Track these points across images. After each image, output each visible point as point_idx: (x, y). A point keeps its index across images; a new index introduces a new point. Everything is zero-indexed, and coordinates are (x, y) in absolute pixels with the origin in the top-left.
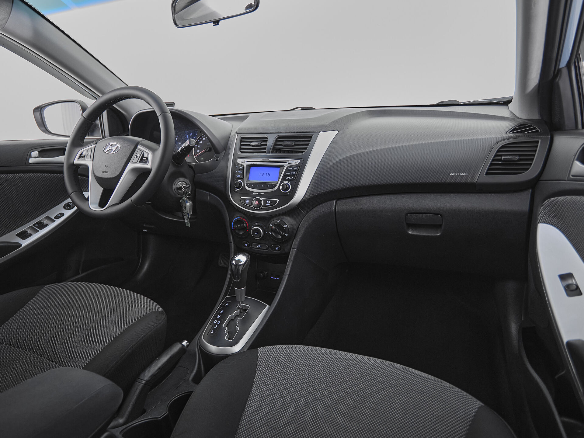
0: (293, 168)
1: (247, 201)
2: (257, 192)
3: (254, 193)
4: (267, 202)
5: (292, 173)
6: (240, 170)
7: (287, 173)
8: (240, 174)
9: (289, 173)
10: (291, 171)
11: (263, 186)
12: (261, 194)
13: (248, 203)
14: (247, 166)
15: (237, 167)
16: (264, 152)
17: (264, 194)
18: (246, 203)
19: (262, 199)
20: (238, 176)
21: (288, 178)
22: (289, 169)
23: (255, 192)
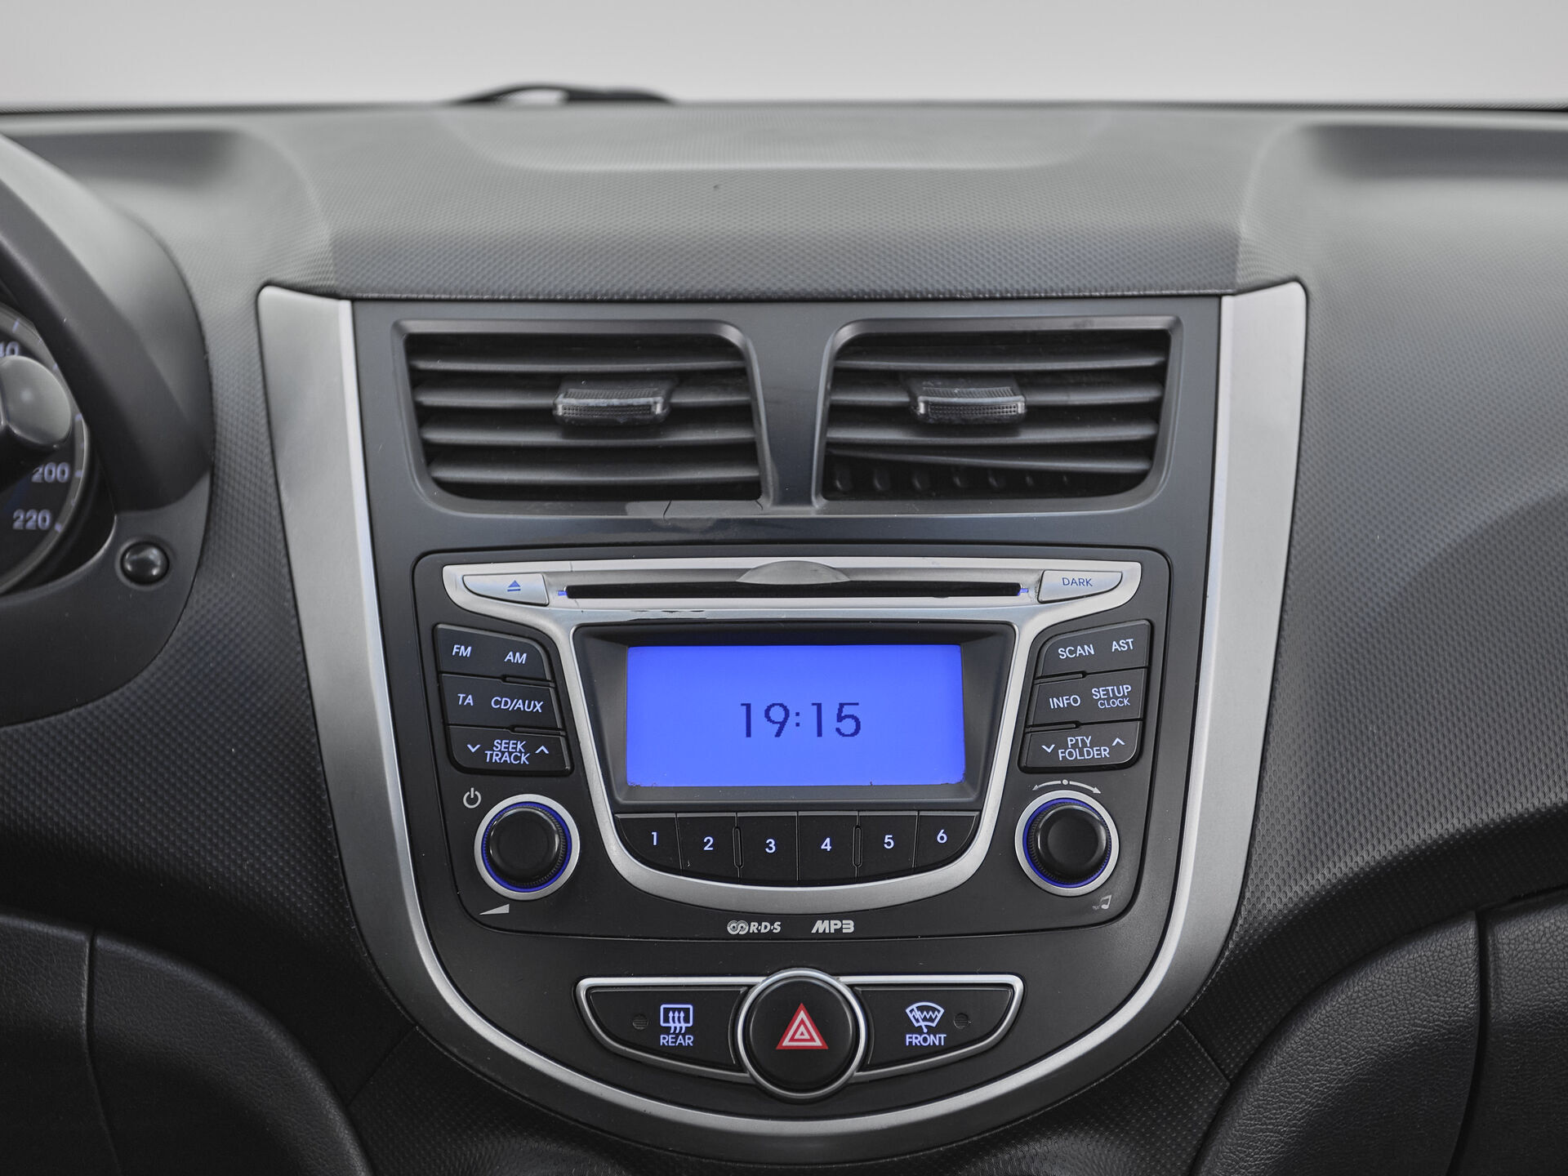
0: (1102, 645)
1: (677, 1023)
2: (771, 918)
3: (736, 928)
4: (913, 1012)
5: (1098, 693)
6: (511, 680)
7: (1054, 703)
8: (514, 726)
9: (1075, 700)
10: (1082, 674)
11: (827, 845)
12: (820, 926)
13: (689, 1041)
14: (587, 634)
15: (465, 651)
16: (750, 490)
17: (849, 927)
18: (665, 1040)
19: (841, 983)
20: (506, 751)
21: (1079, 748)
22: (1064, 653)
23: (749, 917)
